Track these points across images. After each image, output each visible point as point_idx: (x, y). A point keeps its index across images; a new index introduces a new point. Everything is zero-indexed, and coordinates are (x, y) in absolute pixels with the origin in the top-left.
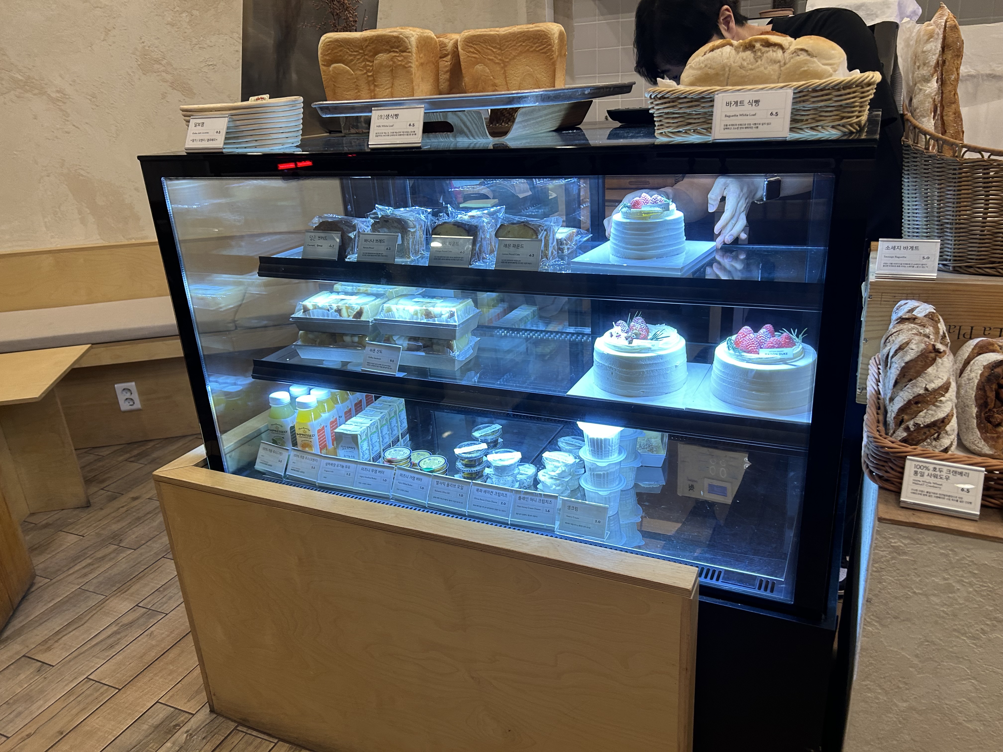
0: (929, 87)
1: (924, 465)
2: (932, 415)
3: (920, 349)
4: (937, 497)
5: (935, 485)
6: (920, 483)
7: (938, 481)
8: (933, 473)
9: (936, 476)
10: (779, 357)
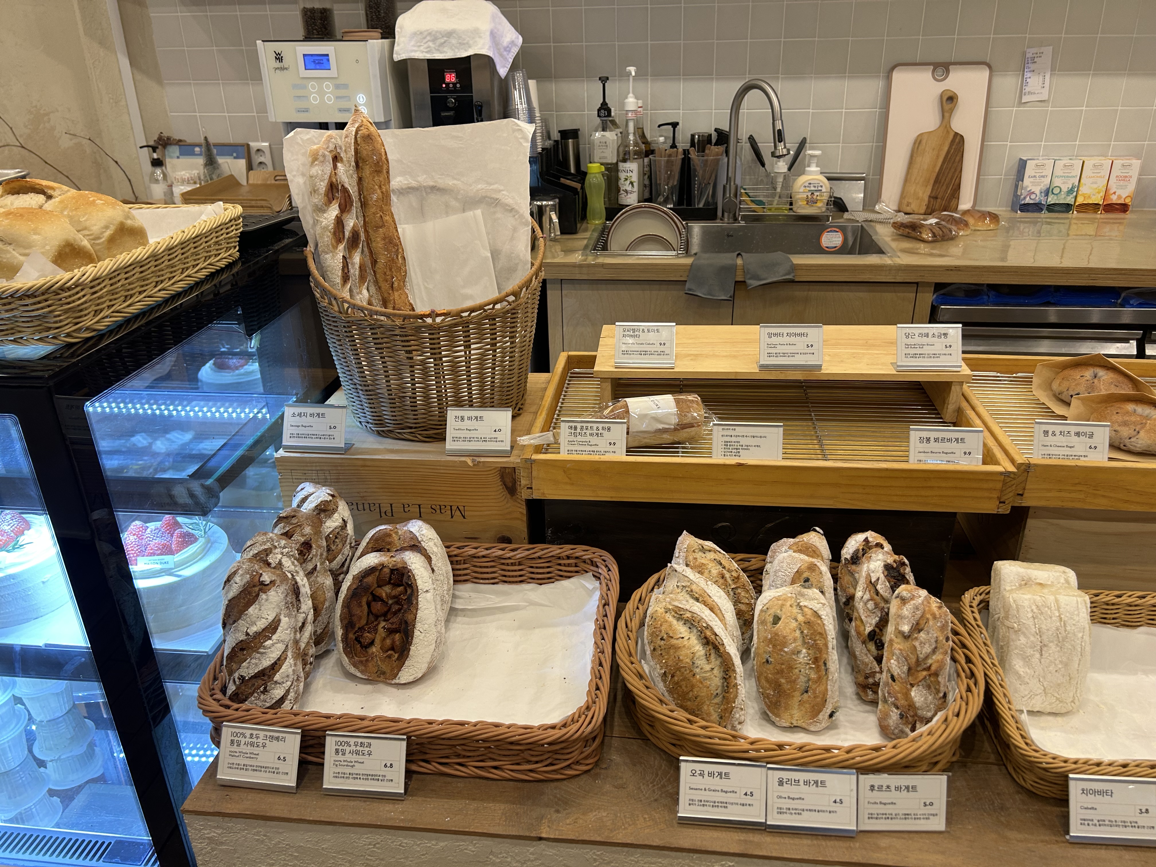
0: (325, 219)
1: (241, 731)
2: (256, 664)
3: (243, 583)
4: (254, 770)
5: (252, 756)
6: (237, 754)
7: (256, 750)
8: (250, 740)
9: (252, 744)
10: (158, 567)
